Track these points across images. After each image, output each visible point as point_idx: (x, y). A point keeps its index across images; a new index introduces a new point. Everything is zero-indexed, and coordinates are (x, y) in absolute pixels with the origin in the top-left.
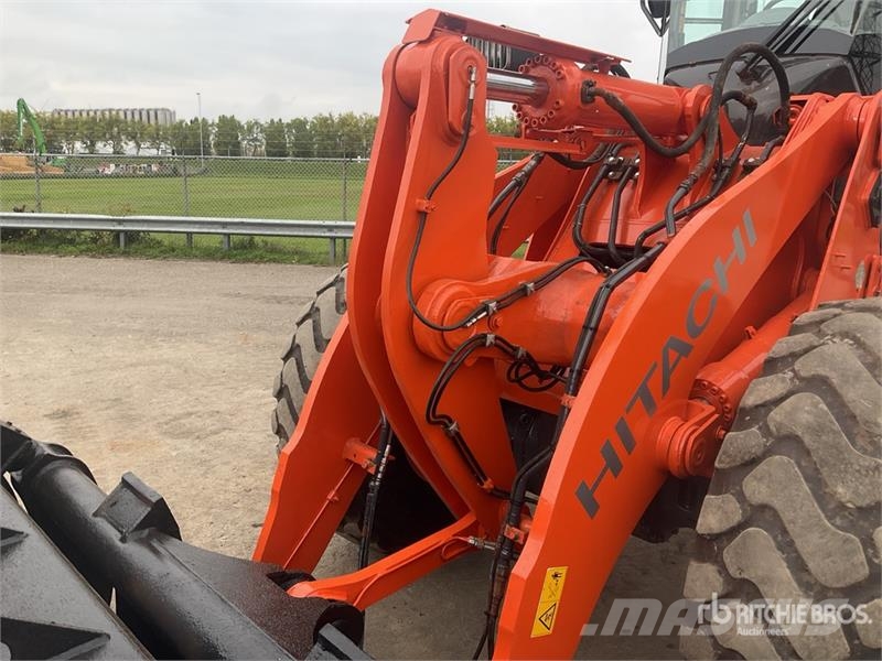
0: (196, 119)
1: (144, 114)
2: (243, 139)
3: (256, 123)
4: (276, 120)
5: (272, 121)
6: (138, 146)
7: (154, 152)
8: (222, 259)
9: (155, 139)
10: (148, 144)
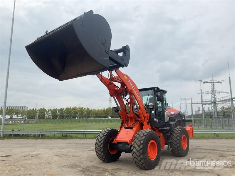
0: (34, 109)
1: (19, 108)
2: (46, 114)
3: (50, 110)
4: (55, 109)
5: (54, 109)
6: (17, 116)
7: (22, 117)
8: (61, 139)
9: (22, 114)
10: (20, 116)
